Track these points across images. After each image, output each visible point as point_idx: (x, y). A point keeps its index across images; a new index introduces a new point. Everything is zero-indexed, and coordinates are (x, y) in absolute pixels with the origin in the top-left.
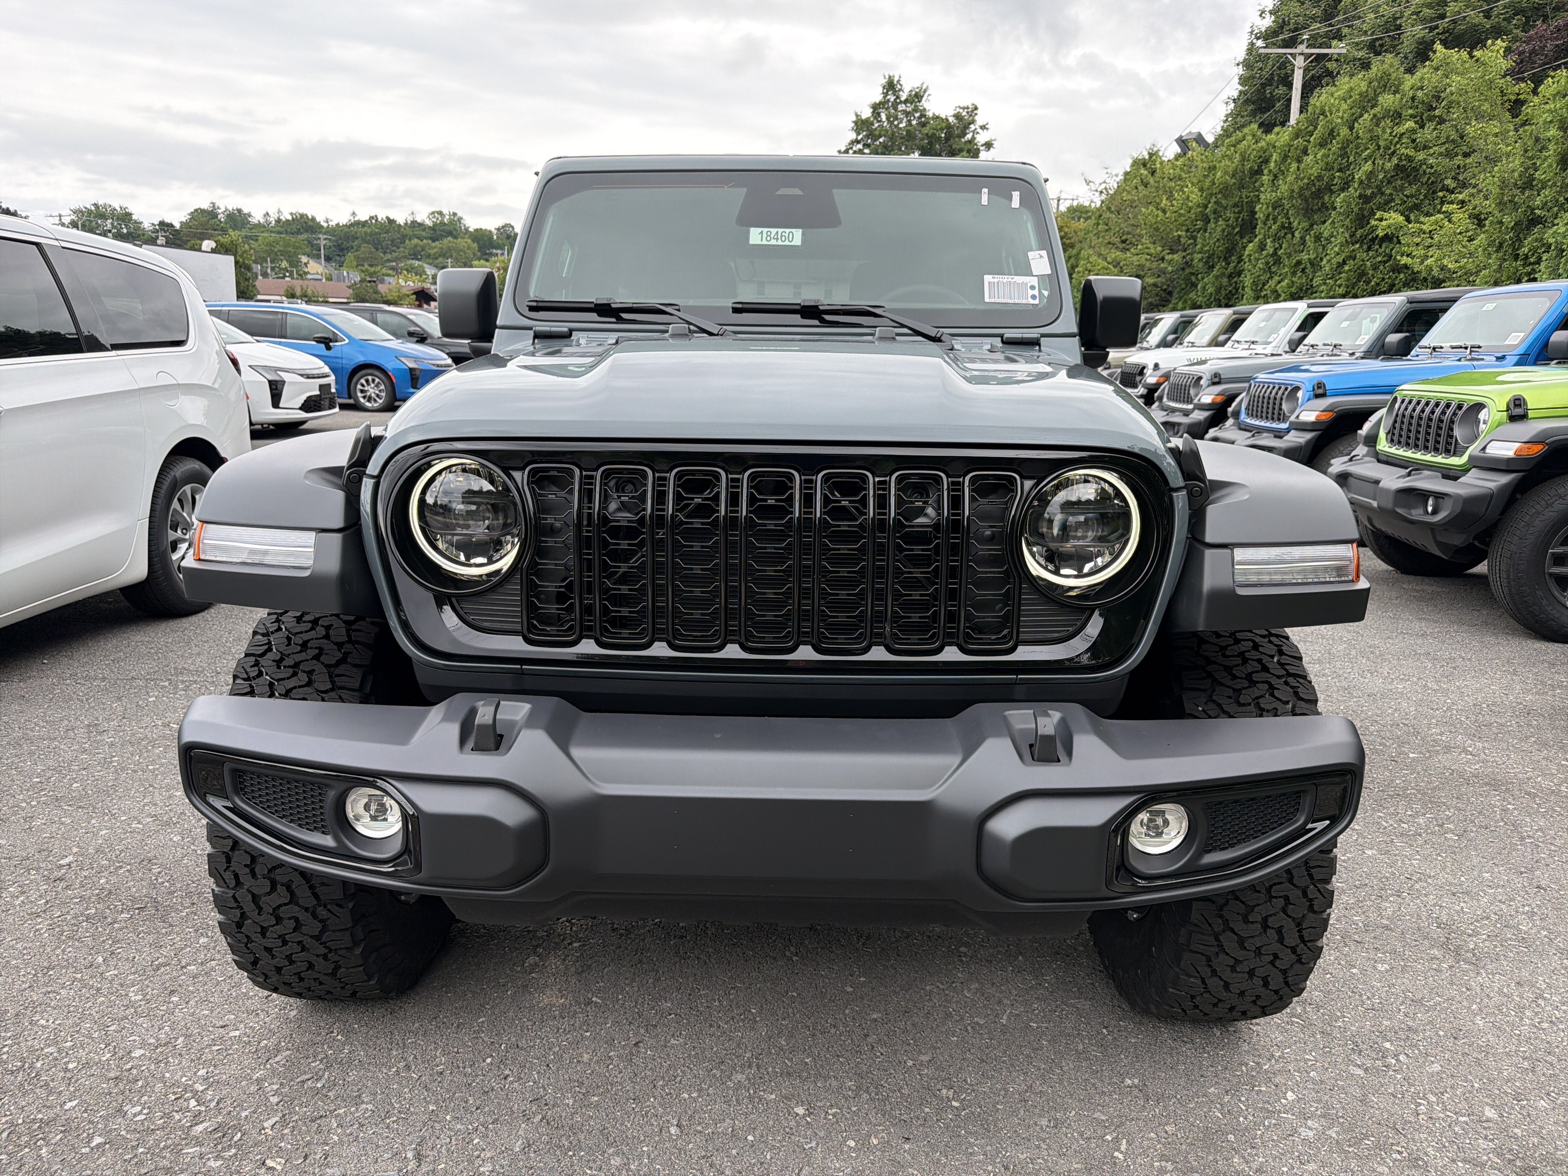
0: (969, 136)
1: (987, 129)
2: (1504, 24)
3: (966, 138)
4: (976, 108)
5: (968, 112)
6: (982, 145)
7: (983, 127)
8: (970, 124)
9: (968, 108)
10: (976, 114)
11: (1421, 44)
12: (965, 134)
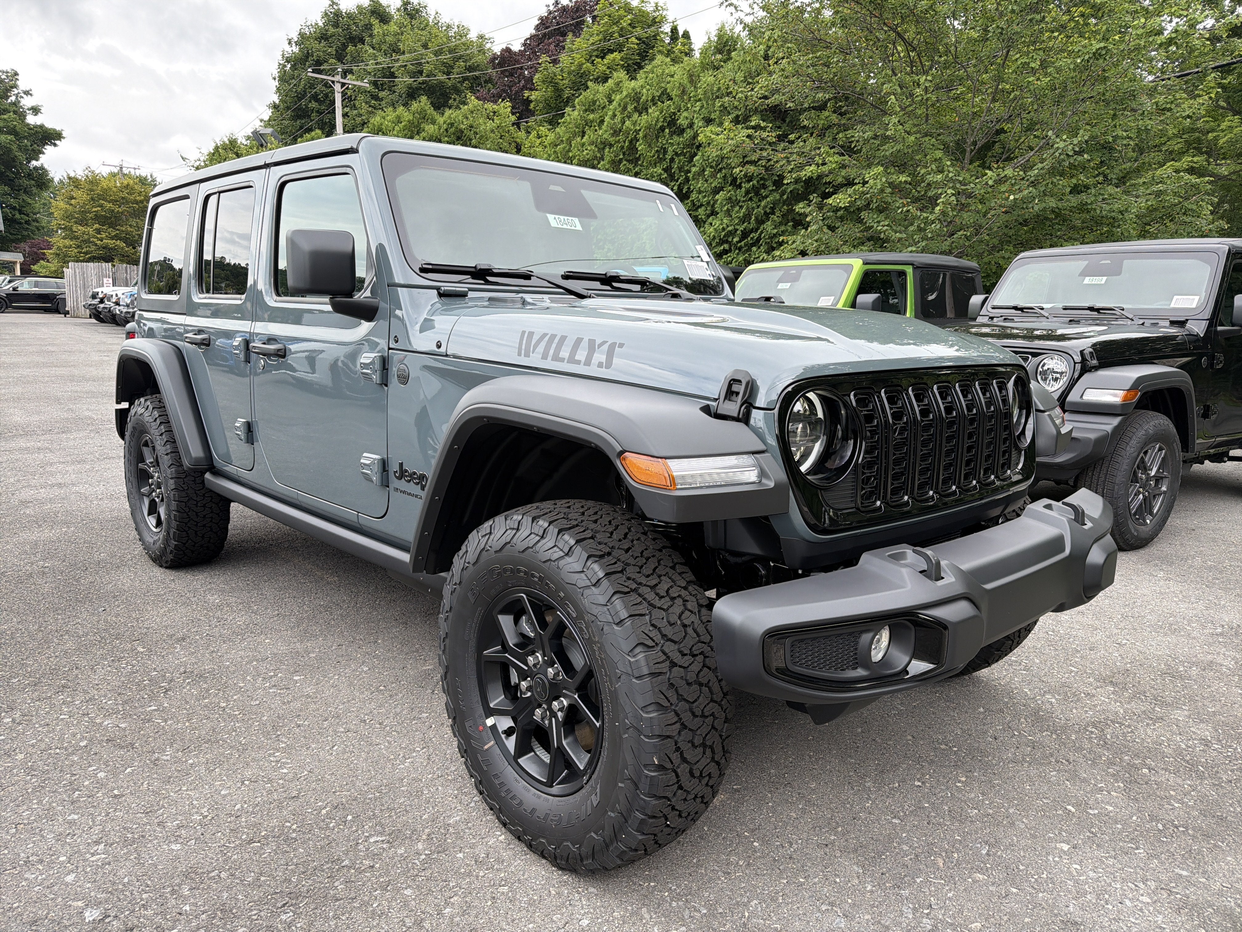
0: (13, 98)
1: (31, 95)
2: (459, 85)
3: (9, 101)
4: (16, 74)
5: (7, 76)
6: (29, 109)
7: (27, 93)
8: (12, 87)
9: (7, 72)
10: (17, 79)
11: (410, 88)
12: (8, 97)
